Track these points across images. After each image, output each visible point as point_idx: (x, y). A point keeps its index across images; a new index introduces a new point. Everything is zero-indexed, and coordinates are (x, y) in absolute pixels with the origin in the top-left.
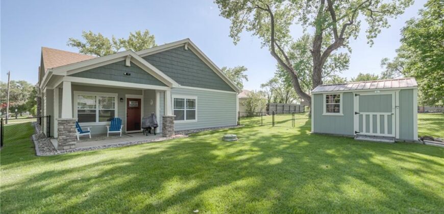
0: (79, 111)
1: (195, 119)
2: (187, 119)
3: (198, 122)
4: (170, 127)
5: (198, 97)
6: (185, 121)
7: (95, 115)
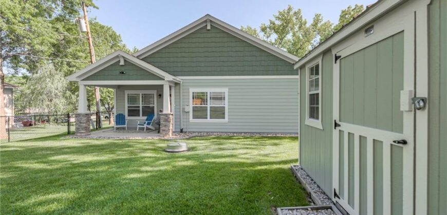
0: (129, 107)
1: (224, 118)
2: (211, 118)
3: (229, 122)
4: (165, 126)
5: (229, 89)
6: (209, 120)
7: (139, 110)
